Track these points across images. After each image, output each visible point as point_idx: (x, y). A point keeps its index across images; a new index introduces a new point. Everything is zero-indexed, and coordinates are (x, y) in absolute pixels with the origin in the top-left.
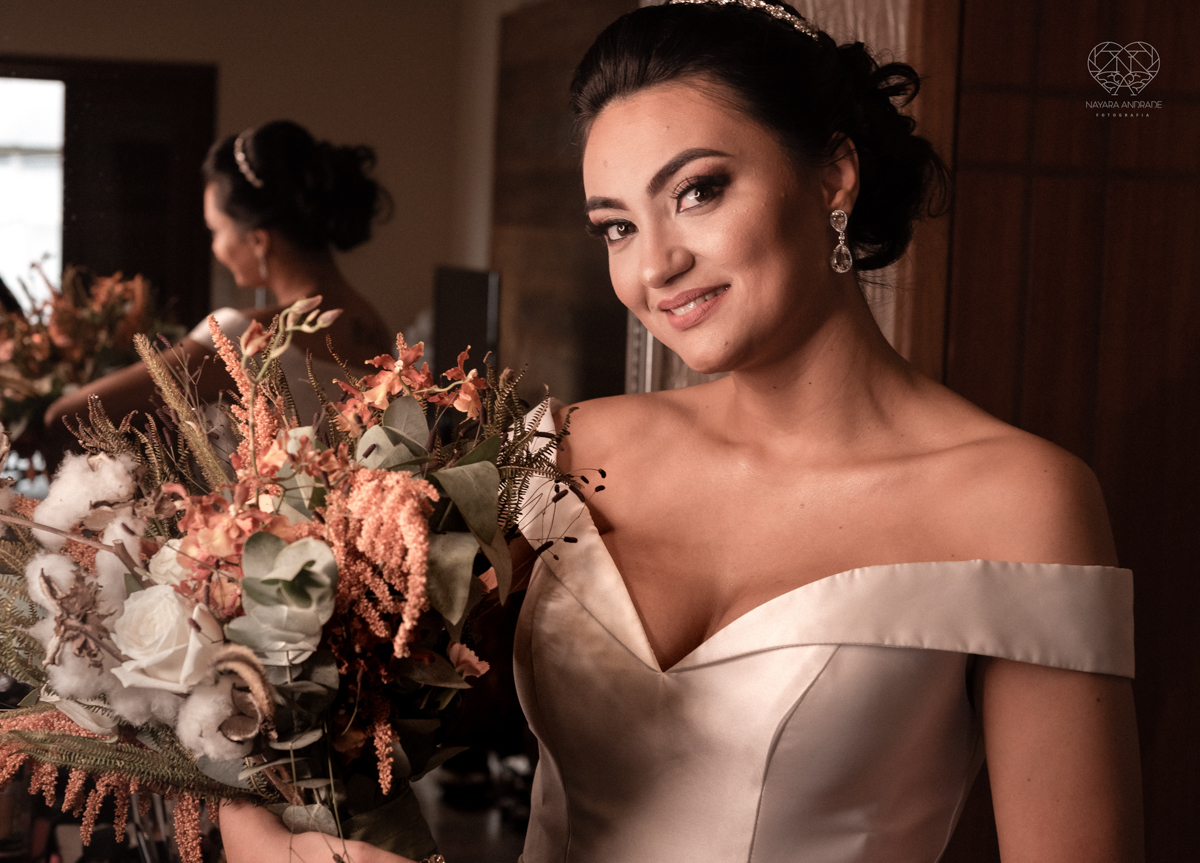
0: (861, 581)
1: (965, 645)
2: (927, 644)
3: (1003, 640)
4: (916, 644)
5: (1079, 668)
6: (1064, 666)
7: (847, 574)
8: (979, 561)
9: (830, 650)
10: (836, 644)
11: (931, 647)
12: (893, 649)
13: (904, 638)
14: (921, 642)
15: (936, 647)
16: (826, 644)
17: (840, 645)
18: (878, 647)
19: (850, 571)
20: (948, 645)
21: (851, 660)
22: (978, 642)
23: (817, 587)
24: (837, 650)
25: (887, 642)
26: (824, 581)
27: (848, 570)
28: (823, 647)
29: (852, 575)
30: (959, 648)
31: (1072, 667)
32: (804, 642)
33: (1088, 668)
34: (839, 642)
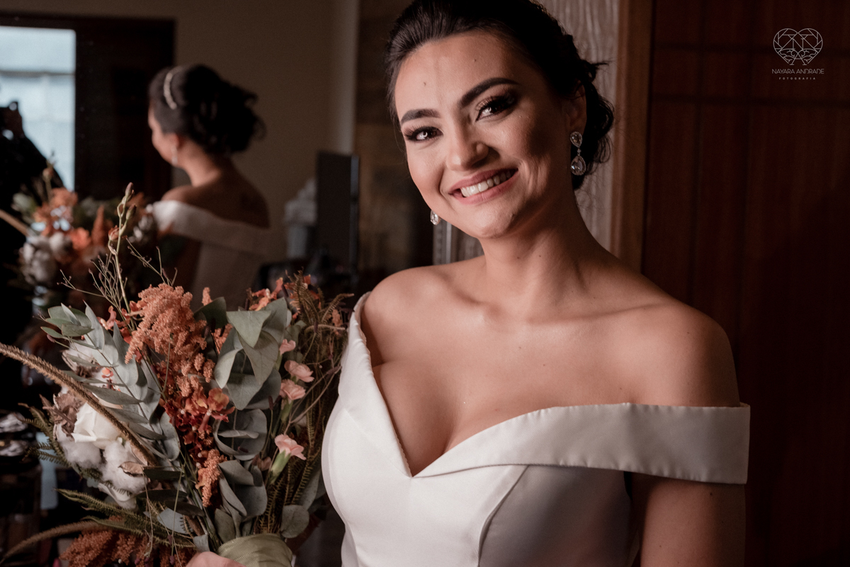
0: (546, 418)
1: (617, 464)
2: (590, 465)
3: (644, 461)
4: (581, 464)
5: (697, 479)
6: (686, 478)
7: (535, 413)
8: (628, 404)
9: (522, 469)
10: (525, 465)
11: (592, 466)
12: (565, 468)
13: (573, 460)
14: (585, 463)
15: (596, 466)
16: (518, 465)
17: (529, 466)
18: (555, 467)
19: (538, 411)
20: (604, 465)
21: (536, 476)
22: (626, 462)
23: (515, 421)
24: (526, 470)
25: (561, 463)
26: (520, 418)
27: (536, 410)
28: (517, 467)
29: (539, 414)
30: (613, 467)
31: (692, 478)
32: (504, 463)
33: (704, 478)
34: (527, 463)
